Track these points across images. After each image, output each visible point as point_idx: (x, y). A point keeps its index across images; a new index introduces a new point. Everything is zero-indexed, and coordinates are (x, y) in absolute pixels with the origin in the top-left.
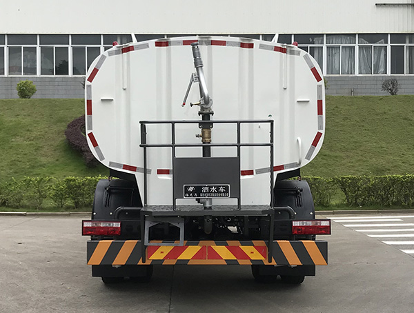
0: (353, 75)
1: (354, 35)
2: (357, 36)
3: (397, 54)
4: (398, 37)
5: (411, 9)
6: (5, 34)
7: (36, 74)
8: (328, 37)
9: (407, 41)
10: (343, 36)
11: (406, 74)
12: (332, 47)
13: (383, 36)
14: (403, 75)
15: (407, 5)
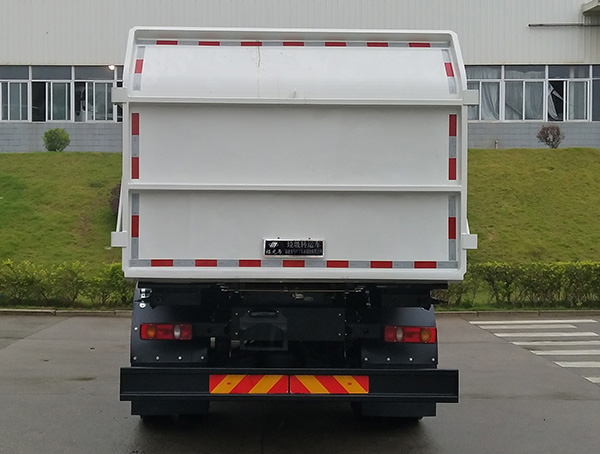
1: (499, 66)
2: (503, 68)
7: (69, 118)
12: (469, 83)
15: (573, 25)
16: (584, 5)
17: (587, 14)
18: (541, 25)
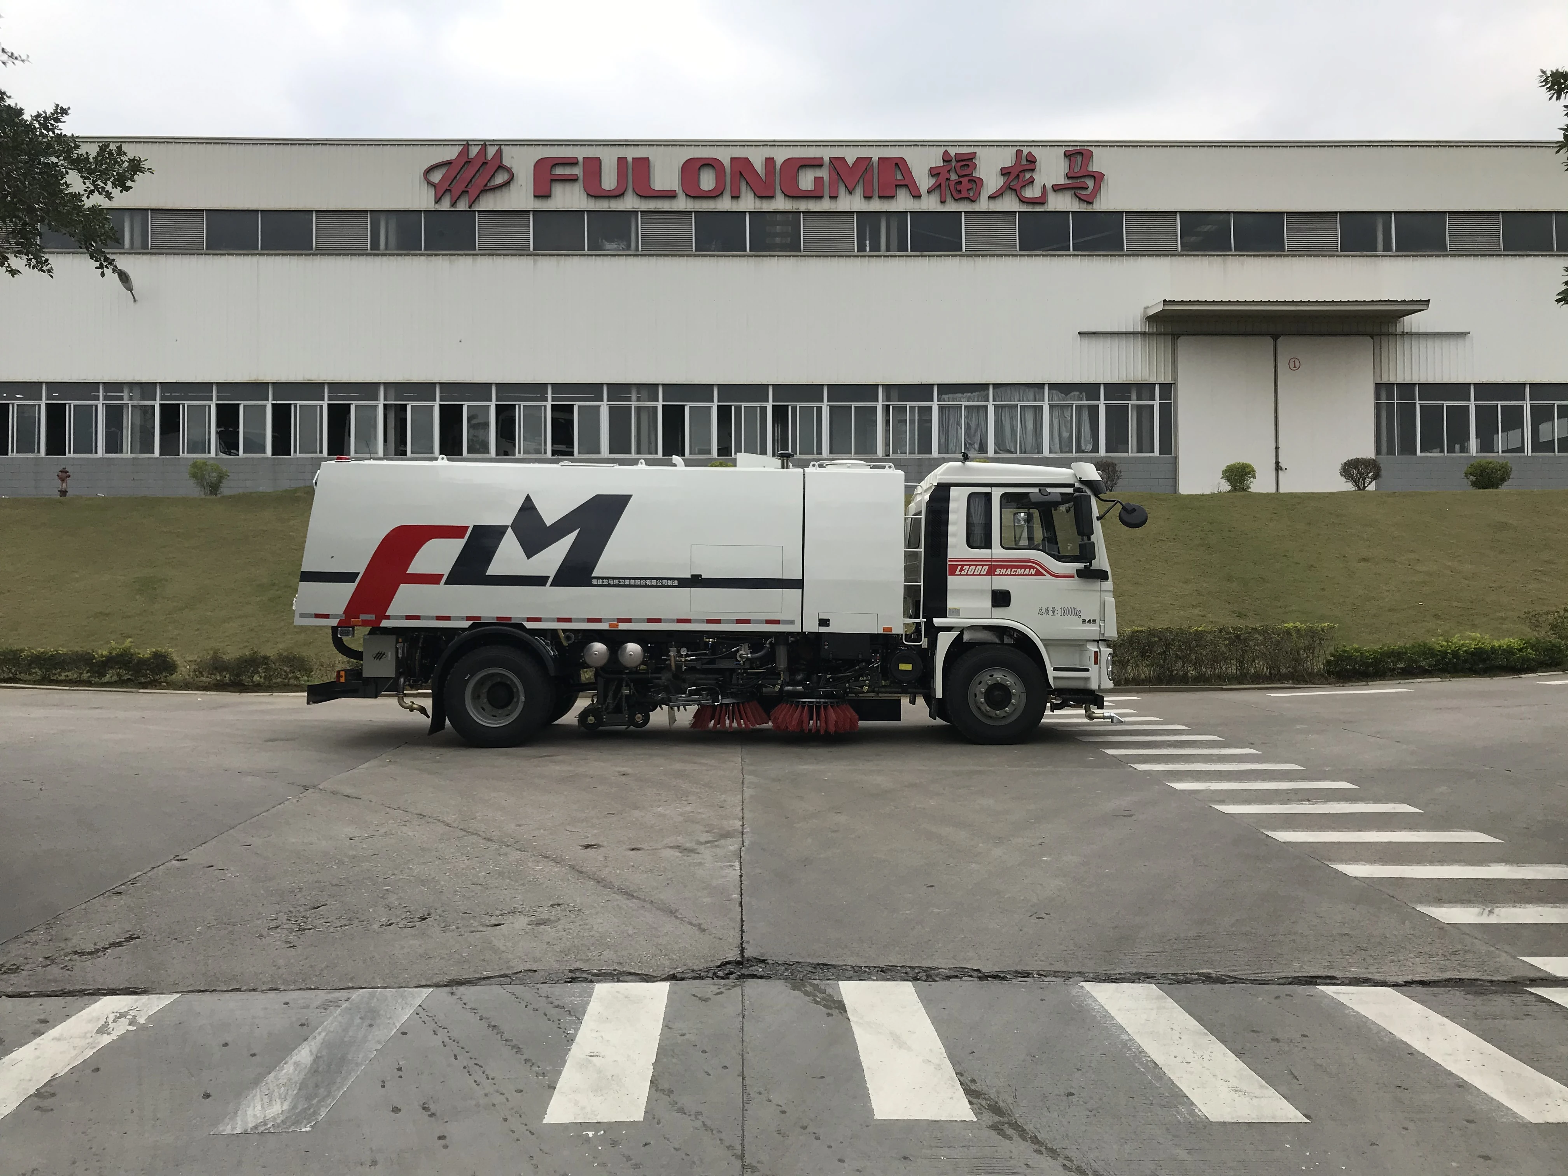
0: (1040, 456)
1: (1041, 386)
2: (1046, 387)
3: (1117, 417)
4: (1117, 390)
5: (1139, 339)
6: (435, 383)
7: (488, 453)
8: (999, 391)
9: (1134, 396)
10: (1023, 387)
11: (1132, 453)
12: (1003, 407)
13: (1090, 390)
14: (1125, 455)
15: (1134, 334)
16: (1146, 308)
17: (1151, 319)
18: (1094, 333)
